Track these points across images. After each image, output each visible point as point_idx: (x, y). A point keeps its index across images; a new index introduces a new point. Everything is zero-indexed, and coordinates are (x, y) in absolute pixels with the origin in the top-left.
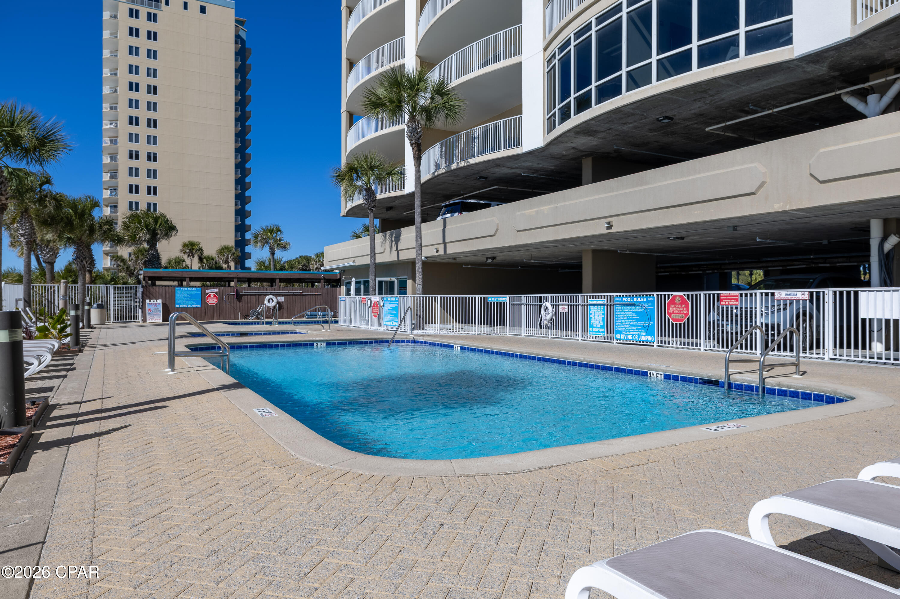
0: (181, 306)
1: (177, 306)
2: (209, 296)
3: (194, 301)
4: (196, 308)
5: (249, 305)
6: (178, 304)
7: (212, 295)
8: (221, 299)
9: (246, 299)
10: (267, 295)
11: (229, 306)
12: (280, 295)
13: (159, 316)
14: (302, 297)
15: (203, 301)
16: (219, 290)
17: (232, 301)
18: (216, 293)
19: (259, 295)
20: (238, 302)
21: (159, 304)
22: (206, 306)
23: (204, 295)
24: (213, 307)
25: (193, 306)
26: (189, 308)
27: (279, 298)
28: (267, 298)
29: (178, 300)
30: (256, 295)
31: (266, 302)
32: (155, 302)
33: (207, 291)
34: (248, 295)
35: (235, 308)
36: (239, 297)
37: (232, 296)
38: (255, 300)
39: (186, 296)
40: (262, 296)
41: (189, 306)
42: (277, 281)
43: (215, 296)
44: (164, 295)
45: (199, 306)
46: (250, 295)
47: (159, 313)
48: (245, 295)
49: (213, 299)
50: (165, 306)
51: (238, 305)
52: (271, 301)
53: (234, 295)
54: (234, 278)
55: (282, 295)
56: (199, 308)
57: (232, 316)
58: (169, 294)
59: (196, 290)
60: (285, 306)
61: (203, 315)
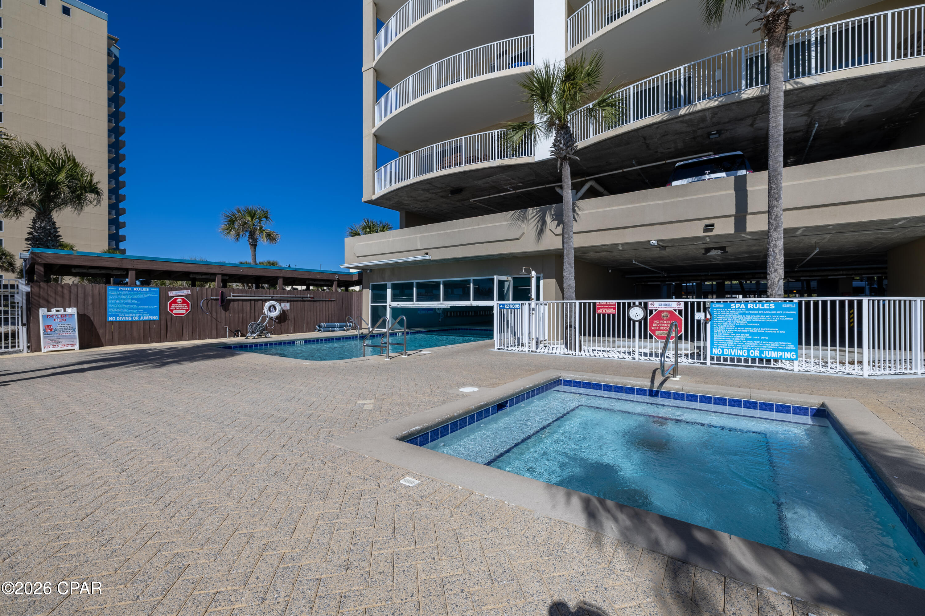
0: (119, 319)
1: (110, 319)
2: (175, 302)
3: (145, 310)
4: (150, 321)
5: (241, 315)
6: (112, 316)
7: (179, 300)
8: (195, 307)
9: (236, 306)
10: (266, 301)
11: (209, 317)
12: (284, 301)
13: (73, 337)
14: (312, 303)
15: (163, 310)
16: (192, 292)
17: (214, 309)
18: (187, 296)
19: (255, 300)
20: (223, 312)
21: (71, 316)
22: (169, 318)
23: (164, 299)
24: (181, 319)
25: (142, 318)
26: (136, 321)
27: (283, 305)
28: (267, 304)
29: (111, 309)
30: (250, 300)
31: (266, 310)
32: (62, 312)
33: (170, 294)
34: (238, 300)
35: (219, 320)
36: (225, 303)
37: (214, 302)
38: (249, 308)
39: (129, 301)
40: (260, 302)
41: (137, 318)
42: (280, 281)
43: (184, 302)
44: (80, 300)
45: (156, 318)
46: (243, 300)
47: (71, 333)
48: (234, 300)
49: (181, 306)
50: (83, 320)
51: (223, 316)
52: (272, 308)
53: (218, 299)
54: (215, 274)
55: (288, 301)
56: (154, 321)
57: (214, 332)
58: (93, 297)
59: (150, 291)
60: (291, 317)
61: (163, 332)
